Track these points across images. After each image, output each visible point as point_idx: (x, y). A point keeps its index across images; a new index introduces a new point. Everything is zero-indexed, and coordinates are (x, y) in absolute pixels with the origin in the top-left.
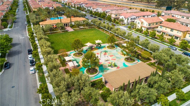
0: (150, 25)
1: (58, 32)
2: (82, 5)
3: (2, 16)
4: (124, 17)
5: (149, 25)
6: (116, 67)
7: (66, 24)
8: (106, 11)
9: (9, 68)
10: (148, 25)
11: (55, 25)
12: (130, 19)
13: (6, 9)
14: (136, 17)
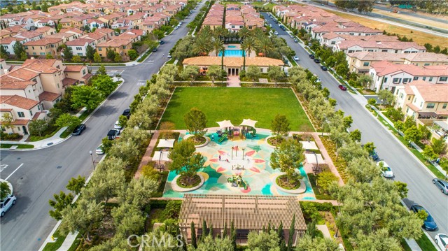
0: (433, 107)
1: (205, 83)
2: (309, 26)
5: (428, 107)
6: (243, 188)
7: (233, 70)
8: (349, 49)
9: (79, 134)
12: (390, 80)
13: (157, 23)
14: (412, 77)
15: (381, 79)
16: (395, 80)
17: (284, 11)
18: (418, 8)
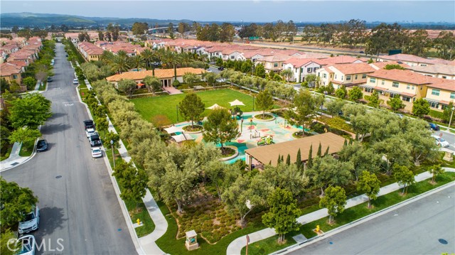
0: (349, 79)
1: (146, 95)
2: (198, 50)
3: (23, 68)
4: (292, 67)
7: (166, 81)
8: (253, 58)
9: (47, 150)
10: (345, 78)
11: (139, 83)
12: (305, 70)
13: (29, 57)
14: (319, 66)
15: (298, 70)
16: (309, 70)
17: (161, 44)
18: (264, 39)
